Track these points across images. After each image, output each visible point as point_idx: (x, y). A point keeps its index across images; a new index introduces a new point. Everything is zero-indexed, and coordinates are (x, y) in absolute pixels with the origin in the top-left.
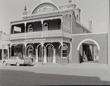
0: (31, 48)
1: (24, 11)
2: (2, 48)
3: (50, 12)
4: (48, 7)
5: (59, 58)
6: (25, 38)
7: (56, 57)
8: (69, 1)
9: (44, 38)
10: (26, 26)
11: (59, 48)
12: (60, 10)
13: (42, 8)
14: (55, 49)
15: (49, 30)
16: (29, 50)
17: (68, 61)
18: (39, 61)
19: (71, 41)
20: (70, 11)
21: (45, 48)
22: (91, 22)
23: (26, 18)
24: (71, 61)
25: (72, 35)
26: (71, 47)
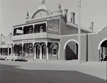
0: (32, 47)
1: (26, 17)
2: (8, 47)
3: (44, 17)
4: (43, 13)
5: (51, 55)
6: (23, 39)
7: (48, 54)
8: (59, 7)
9: (35, 39)
11: (51, 47)
12: (52, 15)
13: (39, 14)
14: (48, 48)
15: (43, 32)
16: (30, 49)
17: (57, 58)
18: (37, 58)
19: (59, 41)
20: (59, 15)
21: (41, 47)
22: (93, 23)
23: (28, 22)
24: (59, 58)
25: (60, 36)
26: (59, 46)
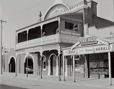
10: (42, 29)
